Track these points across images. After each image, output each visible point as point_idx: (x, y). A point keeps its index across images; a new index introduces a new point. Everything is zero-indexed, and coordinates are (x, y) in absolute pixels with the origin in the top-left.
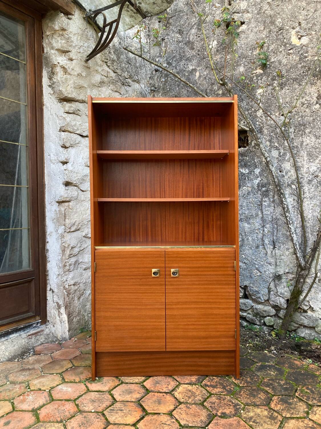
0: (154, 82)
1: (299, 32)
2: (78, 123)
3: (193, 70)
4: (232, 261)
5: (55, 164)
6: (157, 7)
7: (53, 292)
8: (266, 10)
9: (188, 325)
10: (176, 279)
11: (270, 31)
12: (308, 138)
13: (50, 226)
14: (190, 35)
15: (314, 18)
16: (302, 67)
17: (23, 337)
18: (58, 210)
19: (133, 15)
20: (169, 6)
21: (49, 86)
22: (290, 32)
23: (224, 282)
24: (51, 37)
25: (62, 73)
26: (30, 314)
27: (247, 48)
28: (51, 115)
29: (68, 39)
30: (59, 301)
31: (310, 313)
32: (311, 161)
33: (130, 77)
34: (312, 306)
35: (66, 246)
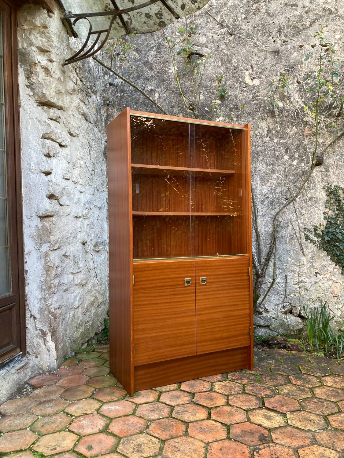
0: (108, 96)
1: (251, 74)
2: (59, 131)
3: (152, 90)
4: (247, 268)
5: (36, 174)
6: (147, 27)
7: (35, 318)
8: (223, 49)
9: (215, 328)
10: (204, 287)
11: (227, 68)
12: (260, 164)
13: (29, 244)
14: (148, 56)
15: (263, 64)
16: (255, 104)
17: (13, 372)
18: (40, 225)
19: (118, 28)
20: (159, 28)
21: (27, 86)
22: (244, 73)
23: (241, 287)
24: (29, 32)
25: (44, 73)
26: (12, 346)
27: (206, 79)
28: (30, 118)
29: (49, 39)
30: (43, 328)
31: (264, 314)
32: (263, 184)
33: (91, 88)
34: (267, 308)
35: (52, 265)
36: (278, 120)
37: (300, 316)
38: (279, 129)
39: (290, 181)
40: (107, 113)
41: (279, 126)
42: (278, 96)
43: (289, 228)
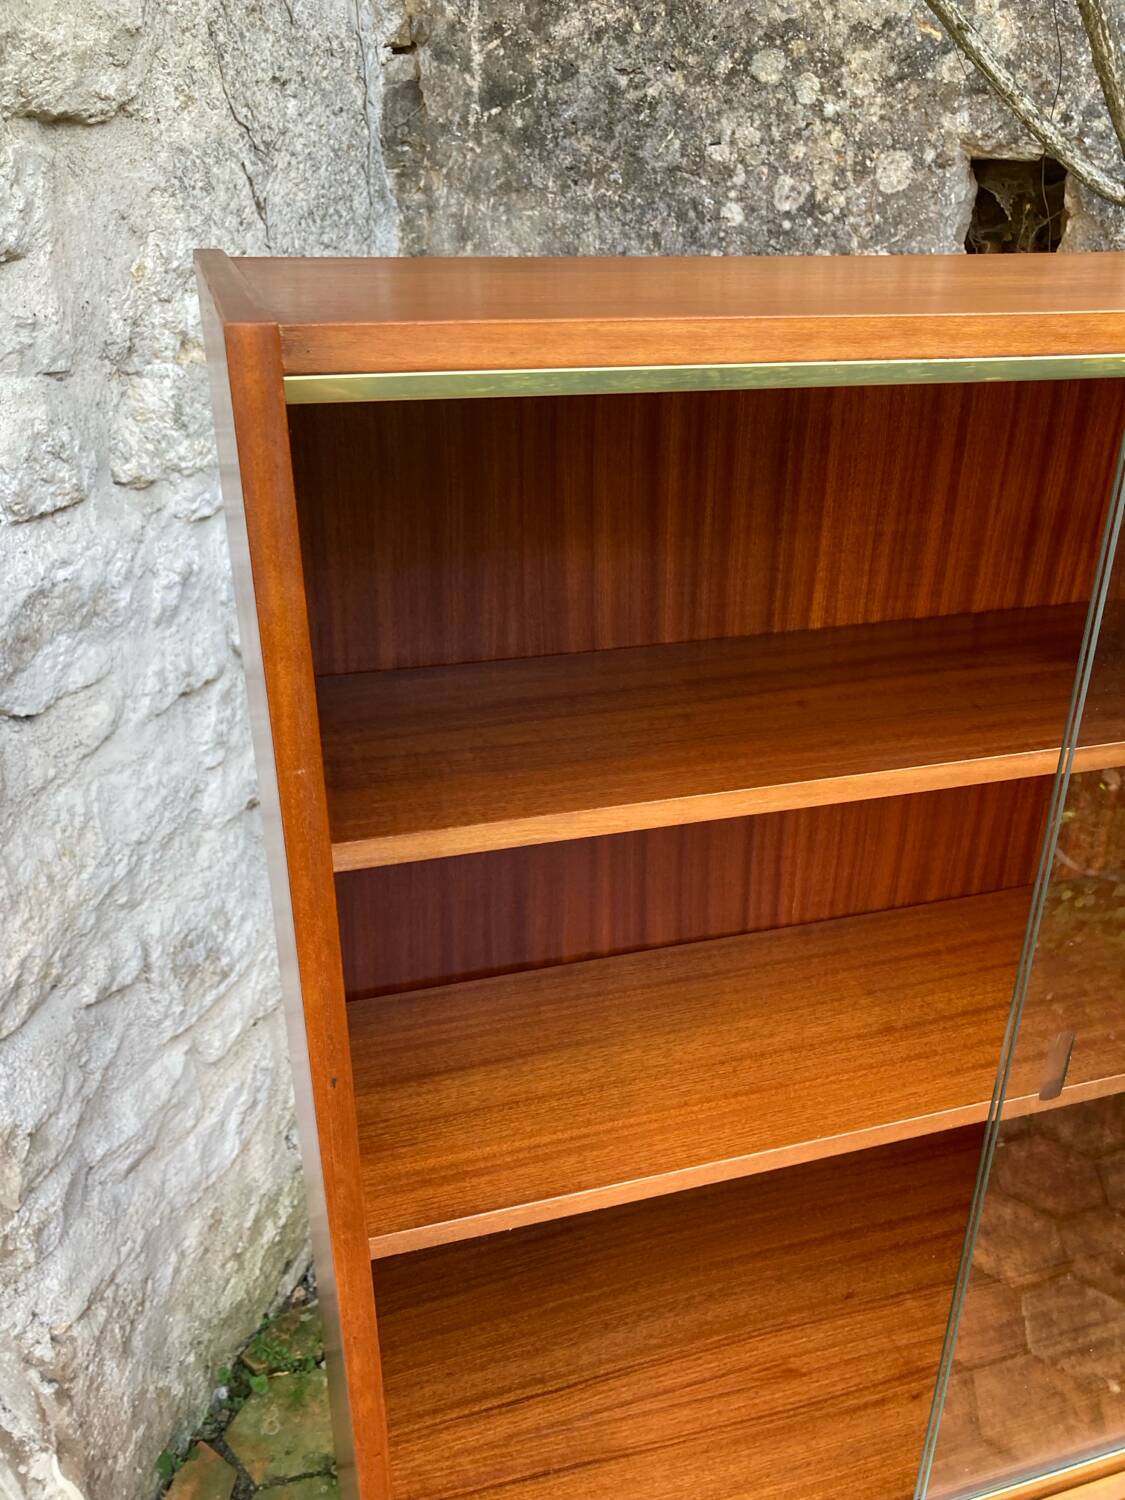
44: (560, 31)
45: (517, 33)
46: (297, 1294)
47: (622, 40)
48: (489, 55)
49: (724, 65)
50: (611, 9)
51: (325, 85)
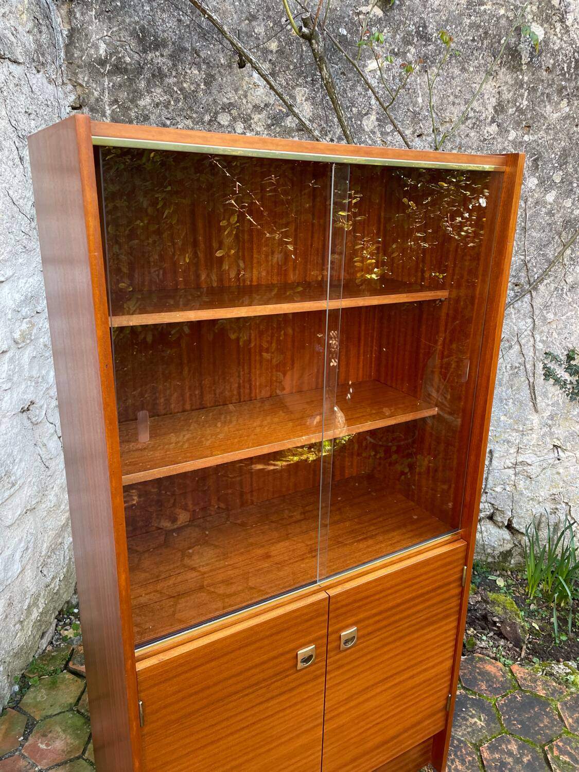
4: (460, 568)
9: (369, 729)
10: (349, 652)
23: (441, 616)
36: (526, 79)
37: (509, 527)
38: (525, 103)
39: (531, 243)
40: (70, 22)
41: (526, 94)
42: (534, 8)
43: (511, 351)
44: (142, 103)
45: (124, 103)
46: (48, 649)
47: (167, 107)
48: (113, 111)
49: (207, 118)
50: (162, 96)
51: (45, 117)
